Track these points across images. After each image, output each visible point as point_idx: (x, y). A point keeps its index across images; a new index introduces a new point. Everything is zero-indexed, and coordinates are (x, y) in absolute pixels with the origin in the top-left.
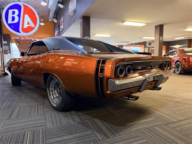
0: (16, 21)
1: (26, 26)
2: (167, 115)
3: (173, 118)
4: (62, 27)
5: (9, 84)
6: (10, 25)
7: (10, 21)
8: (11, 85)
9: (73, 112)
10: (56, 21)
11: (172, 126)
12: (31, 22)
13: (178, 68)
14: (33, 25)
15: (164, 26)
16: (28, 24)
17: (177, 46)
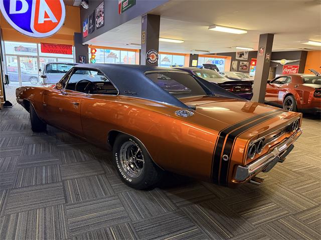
1: (41, 20)
2: (291, 198)
3: (303, 204)
4: (100, 20)
6: (12, 17)
7: (13, 10)
9: (157, 191)
10: (86, 7)
11: (303, 217)
12: (50, 13)
13: (289, 105)
14: (54, 20)
15: (275, 35)
16: (46, 16)
17: (283, 62)
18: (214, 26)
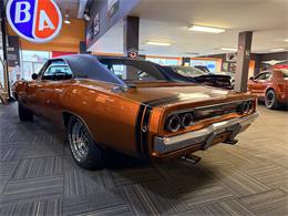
0: (27, 19)
3: (253, 188)
4: (96, 29)
5: (15, 117)
7: (18, 20)
8: (18, 120)
10: (88, 19)
13: (271, 99)
14: (51, 26)
17: (273, 62)
18: (191, 25)
